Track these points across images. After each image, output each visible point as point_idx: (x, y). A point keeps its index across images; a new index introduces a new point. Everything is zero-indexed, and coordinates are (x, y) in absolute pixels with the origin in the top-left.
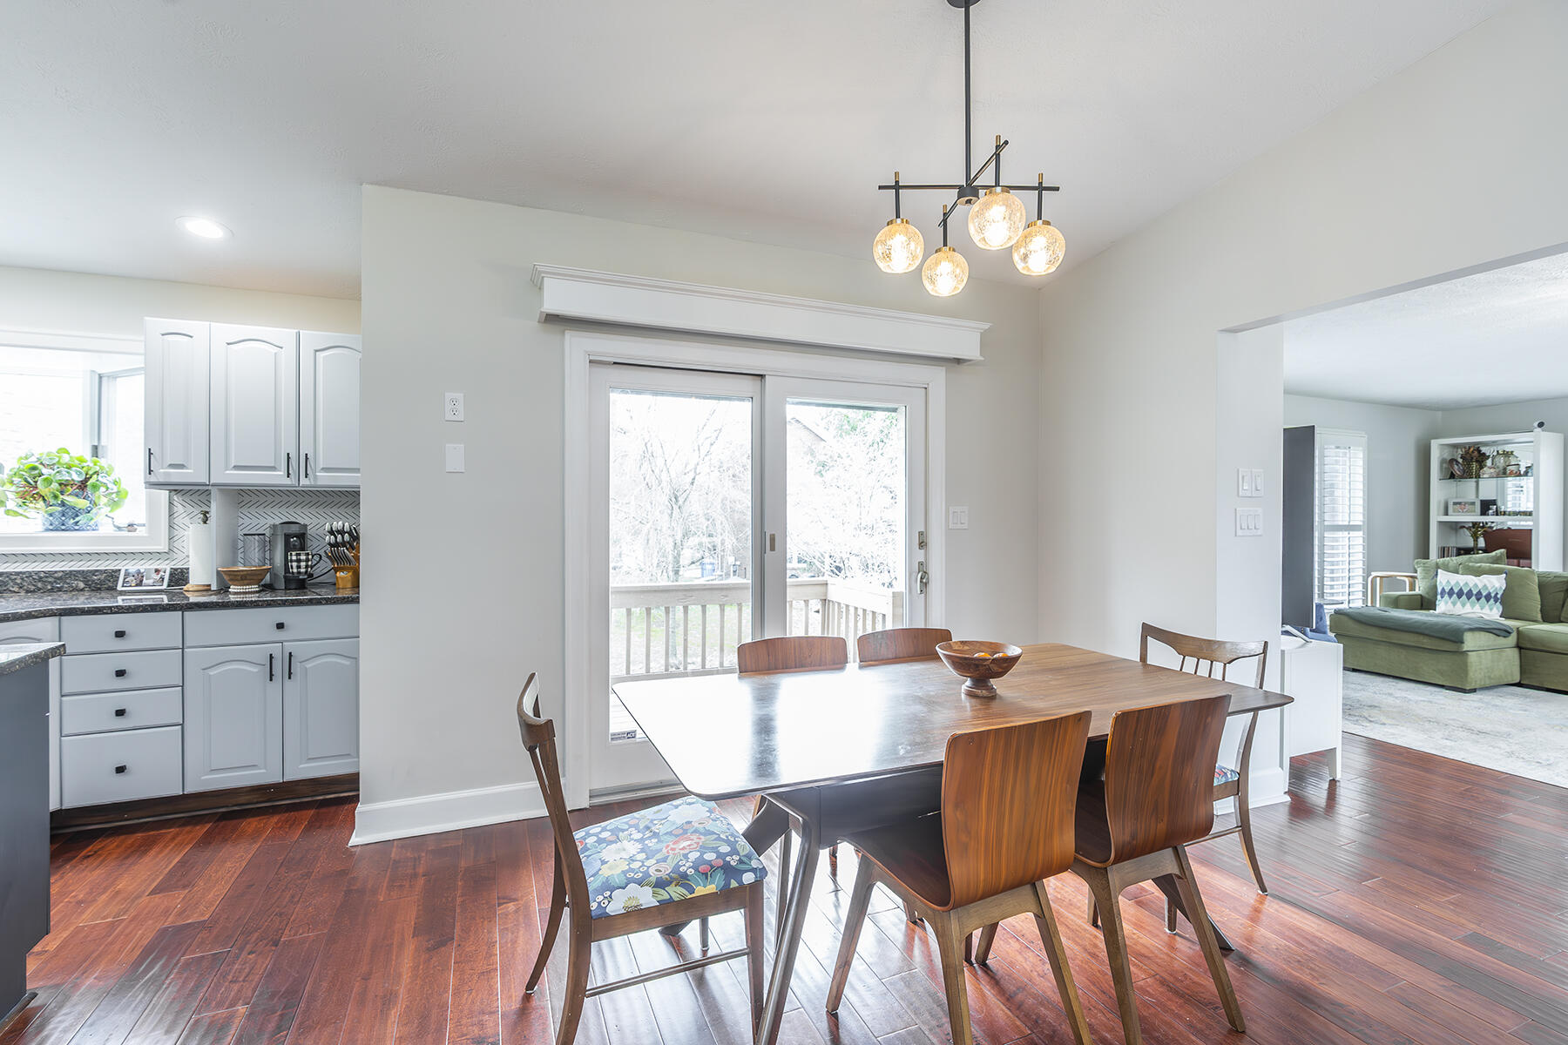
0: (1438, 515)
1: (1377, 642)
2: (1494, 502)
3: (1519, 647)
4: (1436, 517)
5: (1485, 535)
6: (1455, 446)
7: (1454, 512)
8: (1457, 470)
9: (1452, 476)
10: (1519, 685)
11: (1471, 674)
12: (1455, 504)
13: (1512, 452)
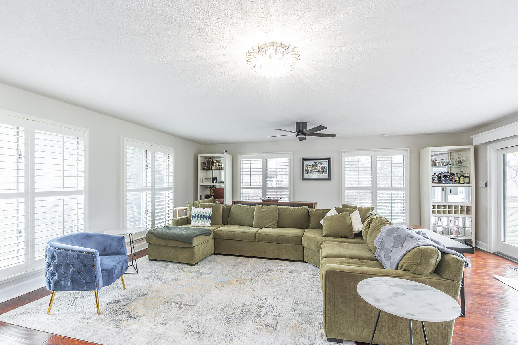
0: (200, 183)
1: (164, 246)
2: (216, 178)
3: (214, 238)
4: (200, 184)
5: (213, 190)
6: (206, 157)
7: (205, 182)
8: (205, 166)
9: (204, 169)
10: (214, 254)
11: (196, 257)
12: (205, 179)
13: (220, 161)
